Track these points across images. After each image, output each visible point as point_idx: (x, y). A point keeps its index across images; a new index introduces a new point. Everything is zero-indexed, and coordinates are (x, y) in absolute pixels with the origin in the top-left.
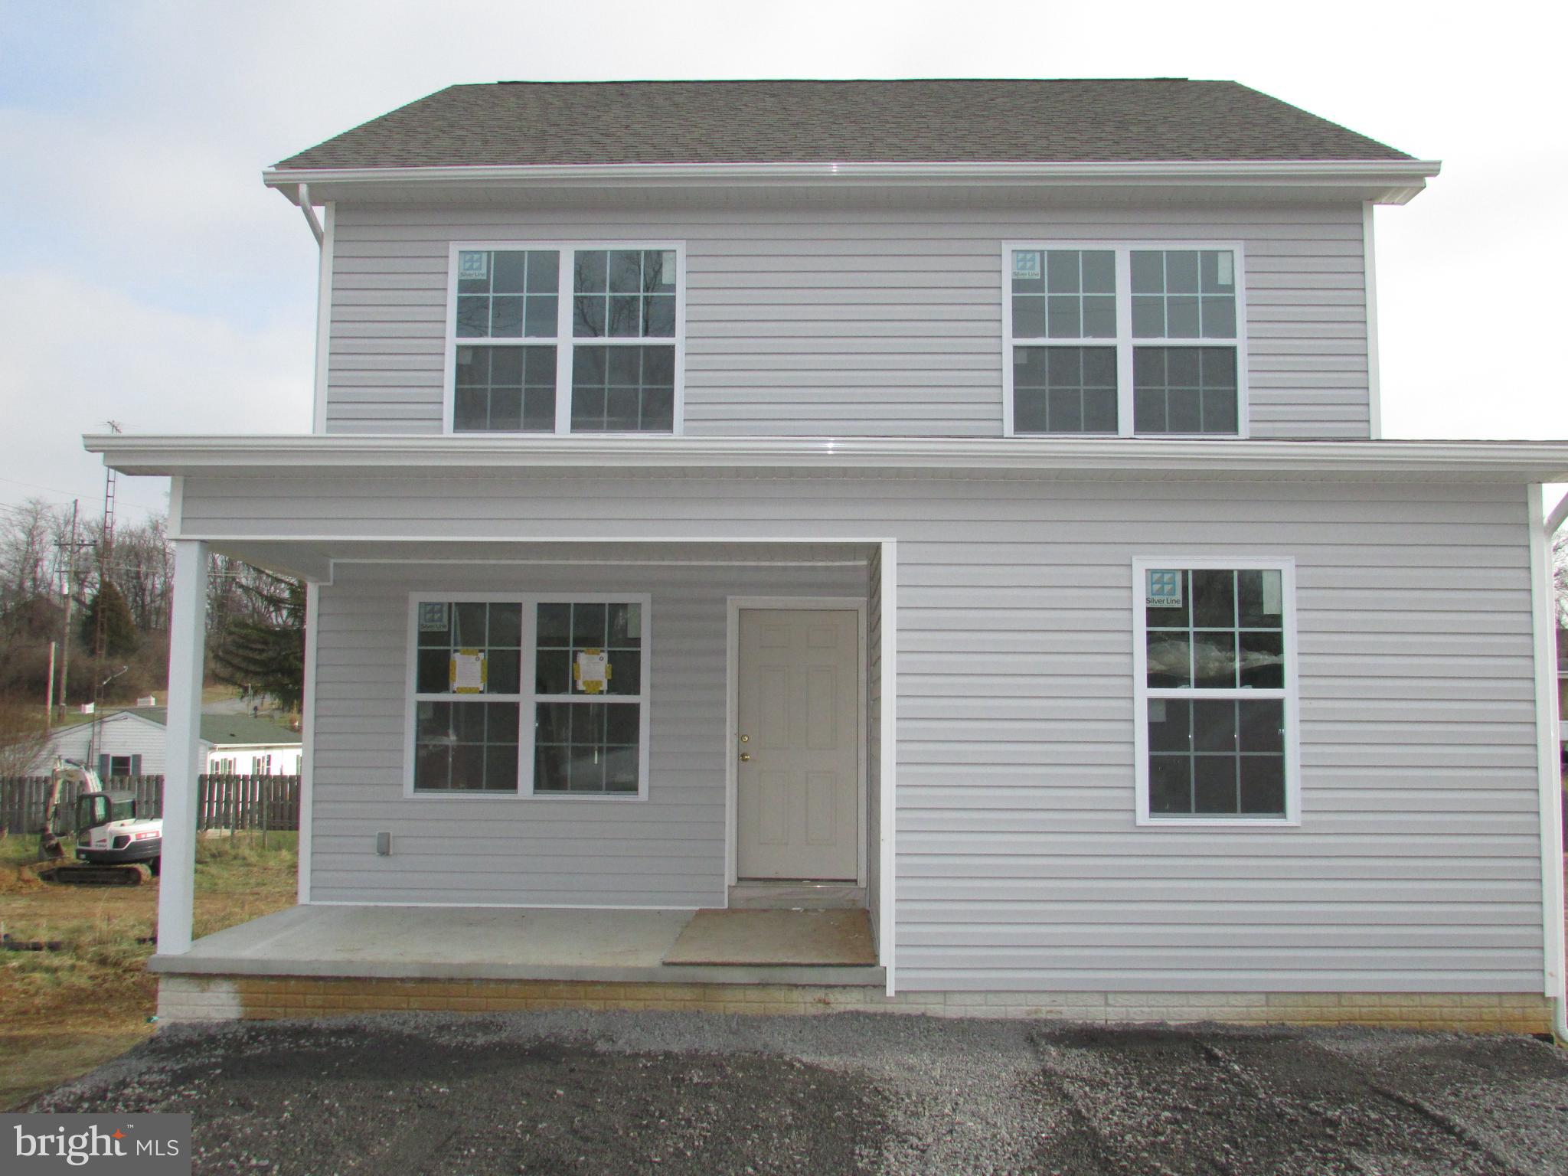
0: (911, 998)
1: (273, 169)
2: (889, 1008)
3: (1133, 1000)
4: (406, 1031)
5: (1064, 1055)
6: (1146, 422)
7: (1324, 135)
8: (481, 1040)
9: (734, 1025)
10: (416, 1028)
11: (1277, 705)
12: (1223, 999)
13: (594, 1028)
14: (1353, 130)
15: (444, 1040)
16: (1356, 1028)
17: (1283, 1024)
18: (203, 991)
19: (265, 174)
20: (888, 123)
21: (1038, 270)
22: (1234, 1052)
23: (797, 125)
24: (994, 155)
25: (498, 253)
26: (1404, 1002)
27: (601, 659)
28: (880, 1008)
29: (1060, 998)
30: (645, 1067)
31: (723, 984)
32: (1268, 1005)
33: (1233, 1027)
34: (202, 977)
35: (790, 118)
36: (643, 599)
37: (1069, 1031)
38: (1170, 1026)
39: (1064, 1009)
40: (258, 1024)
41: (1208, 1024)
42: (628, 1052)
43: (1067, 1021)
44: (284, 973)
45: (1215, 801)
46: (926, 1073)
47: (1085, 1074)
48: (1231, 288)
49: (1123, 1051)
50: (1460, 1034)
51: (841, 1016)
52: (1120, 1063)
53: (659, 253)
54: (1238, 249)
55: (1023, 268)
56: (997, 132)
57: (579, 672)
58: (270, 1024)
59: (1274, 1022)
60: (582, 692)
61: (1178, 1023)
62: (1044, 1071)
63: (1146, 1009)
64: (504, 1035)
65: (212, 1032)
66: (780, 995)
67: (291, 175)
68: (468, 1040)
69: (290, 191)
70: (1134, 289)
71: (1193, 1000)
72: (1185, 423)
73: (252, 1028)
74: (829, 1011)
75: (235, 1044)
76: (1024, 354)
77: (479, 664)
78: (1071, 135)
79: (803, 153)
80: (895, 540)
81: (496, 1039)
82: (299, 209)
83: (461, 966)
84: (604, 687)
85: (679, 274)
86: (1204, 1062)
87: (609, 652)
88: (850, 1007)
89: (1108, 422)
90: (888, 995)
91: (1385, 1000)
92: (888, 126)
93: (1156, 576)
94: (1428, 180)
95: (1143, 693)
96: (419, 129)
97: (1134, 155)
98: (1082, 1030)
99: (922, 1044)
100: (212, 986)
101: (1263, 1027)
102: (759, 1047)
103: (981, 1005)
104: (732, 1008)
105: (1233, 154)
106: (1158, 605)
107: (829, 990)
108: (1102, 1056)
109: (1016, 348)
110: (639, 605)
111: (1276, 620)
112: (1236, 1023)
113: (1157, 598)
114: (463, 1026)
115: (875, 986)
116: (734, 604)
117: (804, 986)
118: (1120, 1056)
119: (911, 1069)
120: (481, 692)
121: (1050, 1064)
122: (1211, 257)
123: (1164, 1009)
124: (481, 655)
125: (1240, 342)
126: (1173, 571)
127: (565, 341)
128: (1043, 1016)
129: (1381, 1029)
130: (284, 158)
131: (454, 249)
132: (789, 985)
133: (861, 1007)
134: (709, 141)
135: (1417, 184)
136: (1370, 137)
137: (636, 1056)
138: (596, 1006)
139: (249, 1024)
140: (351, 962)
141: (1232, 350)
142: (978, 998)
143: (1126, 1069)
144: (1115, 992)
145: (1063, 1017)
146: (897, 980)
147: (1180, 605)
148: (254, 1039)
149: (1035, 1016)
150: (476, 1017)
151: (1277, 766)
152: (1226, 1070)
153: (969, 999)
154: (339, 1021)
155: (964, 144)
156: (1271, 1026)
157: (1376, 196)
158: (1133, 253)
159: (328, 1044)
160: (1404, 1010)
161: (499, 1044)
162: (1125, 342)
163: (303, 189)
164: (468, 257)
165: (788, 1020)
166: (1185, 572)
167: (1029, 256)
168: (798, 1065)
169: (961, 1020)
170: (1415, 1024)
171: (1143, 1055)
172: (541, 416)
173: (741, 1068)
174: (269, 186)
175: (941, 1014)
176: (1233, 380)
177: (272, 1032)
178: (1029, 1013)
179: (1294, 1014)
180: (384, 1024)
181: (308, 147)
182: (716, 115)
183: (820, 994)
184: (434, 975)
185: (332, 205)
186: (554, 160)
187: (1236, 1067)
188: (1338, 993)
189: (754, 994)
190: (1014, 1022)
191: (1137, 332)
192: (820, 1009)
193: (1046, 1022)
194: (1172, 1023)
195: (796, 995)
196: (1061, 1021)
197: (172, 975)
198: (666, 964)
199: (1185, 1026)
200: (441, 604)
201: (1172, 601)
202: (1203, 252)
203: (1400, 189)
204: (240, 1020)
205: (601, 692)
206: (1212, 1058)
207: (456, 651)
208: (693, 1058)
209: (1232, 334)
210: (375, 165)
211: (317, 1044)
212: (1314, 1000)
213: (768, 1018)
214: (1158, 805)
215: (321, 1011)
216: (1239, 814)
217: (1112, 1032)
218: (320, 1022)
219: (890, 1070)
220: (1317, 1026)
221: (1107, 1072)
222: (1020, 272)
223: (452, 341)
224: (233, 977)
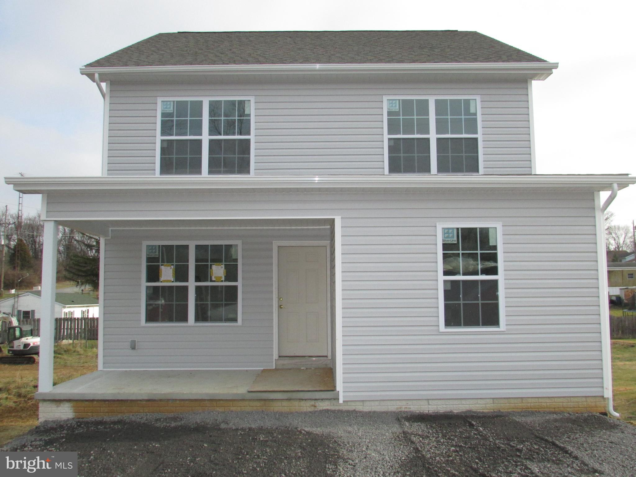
0: (349, 403)
1: (84, 67)
2: (340, 408)
3: (440, 402)
4: (142, 421)
5: (411, 425)
6: (442, 169)
7: (512, 52)
8: (173, 424)
9: (277, 416)
10: (146, 420)
11: (496, 282)
12: (475, 401)
13: (220, 419)
14: (524, 50)
15: (158, 425)
16: (529, 412)
17: (500, 411)
18: (58, 407)
19: (80, 69)
20: (337, 48)
21: (398, 107)
22: (480, 422)
23: (300, 49)
24: (380, 61)
25: (177, 102)
26: (547, 401)
27: (222, 267)
28: (337, 408)
29: (410, 403)
30: (241, 434)
31: (272, 400)
32: (493, 403)
33: (480, 412)
34: (57, 401)
35: (297, 46)
36: (239, 243)
37: (414, 416)
38: (454, 412)
39: (412, 406)
40: (81, 420)
41: (470, 411)
42: (234, 428)
43: (413, 411)
44: (92, 399)
45: (471, 321)
46: (356, 434)
47: (420, 433)
48: (475, 114)
49: (435, 423)
50: (570, 413)
51: (321, 411)
52: (434, 428)
53: (244, 101)
54: (478, 98)
55: (392, 106)
56: (380, 52)
57: (212, 273)
58: (86, 420)
59: (496, 410)
60: (214, 281)
61: (457, 411)
62: (404, 432)
63: (444, 406)
64: (183, 422)
65: (62, 423)
66: (296, 403)
67: (92, 70)
68: (168, 425)
69: (91, 76)
70: (436, 115)
71: (463, 402)
72: (457, 169)
73: (79, 422)
74: (316, 410)
75: (71, 428)
76: (392, 142)
77: (171, 270)
78: (412, 53)
79: (302, 60)
80: (340, 217)
81: (179, 424)
82: (95, 83)
83: (164, 394)
84: (223, 279)
85: (252, 110)
86: (468, 427)
87: (225, 264)
88: (324, 408)
89: (426, 169)
90: (340, 402)
91: (540, 400)
92: (337, 49)
93: (446, 231)
94: (553, 70)
95: (442, 278)
96: (145, 51)
97: (436, 61)
98: (419, 415)
99: (354, 422)
100: (62, 405)
101: (492, 412)
102: (288, 425)
103: (378, 406)
104: (276, 409)
105: (476, 60)
106: (447, 242)
107: (316, 401)
108: (427, 425)
109: (389, 139)
110: (237, 245)
111: (495, 248)
112: (481, 411)
113: (446, 239)
114: (166, 419)
115: (335, 399)
116: (276, 244)
117: (306, 400)
118: (434, 425)
119: (350, 432)
120: (173, 282)
121: (406, 429)
122: (467, 102)
123: (452, 406)
124: (172, 267)
125: (479, 136)
126: (453, 229)
127: (205, 138)
128: (403, 410)
129: (539, 412)
130: (88, 63)
131: (159, 100)
132: (299, 399)
133: (329, 408)
134: (264, 55)
135: (550, 72)
136: (531, 53)
137: (237, 429)
138: (221, 410)
139: (77, 420)
140: (119, 393)
141: (476, 139)
142: (377, 403)
143: (436, 430)
144: (433, 399)
145: (411, 410)
146: (344, 396)
147: (456, 242)
148: (79, 426)
149: (400, 410)
150: (171, 415)
151: (496, 307)
152: (477, 430)
153: (373, 403)
154: (115, 418)
155: (367, 57)
156: (495, 412)
157: (533, 77)
158: (436, 100)
159: (110, 427)
160: (548, 404)
161: (181, 426)
162: (433, 136)
163: (97, 76)
164: (165, 103)
165: (300, 414)
166: (458, 229)
167: (394, 102)
168: (303, 432)
169: (370, 412)
170: (553, 410)
171: (444, 424)
172: (196, 168)
173: (280, 433)
174: (82, 74)
175: (362, 410)
176: (477, 151)
177: (87, 423)
178: (397, 408)
179: (504, 407)
180: (133, 419)
181: (99, 58)
182: (266, 45)
183: (312, 403)
184: (154, 398)
185: (109, 82)
186: (201, 63)
187: (481, 429)
188: (522, 398)
189: (285, 403)
190: (391, 412)
191: (438, 133)
192: (312, 409)
193: (405, 412)
194: (455, 411)
195: (302, 403)
196: (410, 411)
197: (44, 400)
198: (249, 392)
199: (461, 413)
200: (155, 246)
201: (453, 240)
202: (464, 100)
203: (543, 74)
204: (73, 418)
205: (222, 281)
206: (471, 425)
207: (162, 265)
208: (261, 430)
209: (476, 133)
210: (126, 65)
211: (105, 428)
212: (512, 401)
213: (291, 413)
214: (448, 323)
215: (107, 414)
216: (481, 326)
217: (431, 416)
218: (107, 418)
219: (341, 433)
220: (513, 411)
221: (429, 432)
222: (391, 108)
223: (159, 138)
224: (69, 401)
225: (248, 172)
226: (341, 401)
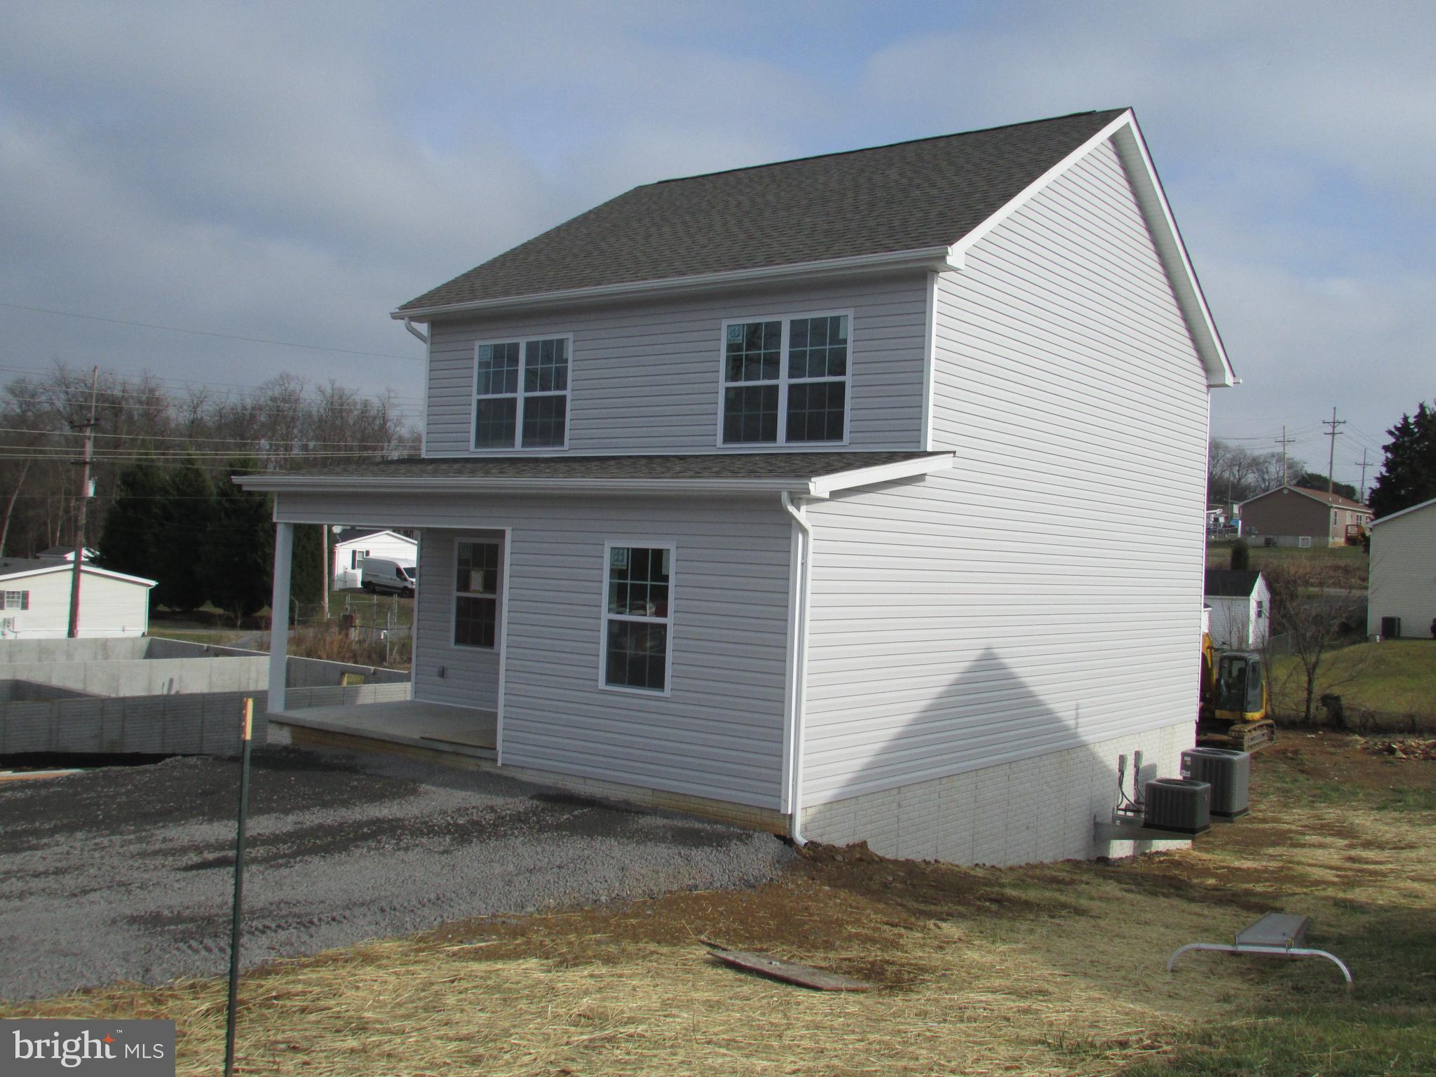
0: (508, 768)
1: (397, 310)
2: (499, 772)
6: (792, 435)
9: (437, 770)
11: (665, 627)
17: (657, 808)
18: (281, 730)
19: (391, 314)
21: (738, 337)
25: (495, 345)
28: (493, 771)
29: (566, 778)
31: (442, 751)
33: (636, 805)
34: (281, 723)
45: (637, 681)
48: (845, 341)
50: (733, 827)
51: (483, 773)
53: (563, 340)
54: (851, 313)
55: (733, 336)
59: (654, 806)
66: (463, 759)
70: (791, 346)
74: (478, 770)
76: (730, 393)
77: (481, 577)
80: (511, 528)
85: (569, 353)
89: (771, 436)
93: (617, 552)
95: (605, 616)
100: (284, 729)
101: (647, 808)
103: (535, 776)
104: (445, 763)
106: (615, 567)
109: (726, 389)
111: (667, 578)
112: (638, 803)
113: (615, 563)
115: (495, 760)
117: (470, 756)
120: (482, 593)
122: (836, 321)
125: (848, 379)
126: (625, 549)
127: (521, 395)
128: (559, 785)
129: (699, 818)
131: (477, 345)
132: (465, 754)
133: (490, 770)
141: (843, 384)
142: (537, 773)
146: (501, 758)
147: (625, 568)
149: (556, 785)
151: (662, 663)
156: (651, 807)
158: (792, 322)
163: (407, 320)
164: (483, 348)
165: (461, 772)
166: (628, 549)
167: (734, 328)
172: (510, 438)
174: (394, 319)
175: (520, 778)
176: (842, 406)
183: (477, 761)
185: (429, 323)
189: (454, 758)
191: (791, 375)
192: (475, 769)
195: (468, 760)
197: (271, 722)
200: (467, 544)
201: (622, 565)
202: (832, 318)
204: (289, 745)
207: (472, 570)
209: (844, 374)
213: (454, 770)
214: (609, 679)
216: (647, 688)
222: (732, 339)
223: (475, 397)
224: (289, 725)
225: (562, 444)
226: (499, 764)
